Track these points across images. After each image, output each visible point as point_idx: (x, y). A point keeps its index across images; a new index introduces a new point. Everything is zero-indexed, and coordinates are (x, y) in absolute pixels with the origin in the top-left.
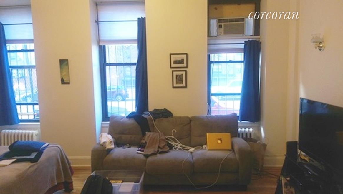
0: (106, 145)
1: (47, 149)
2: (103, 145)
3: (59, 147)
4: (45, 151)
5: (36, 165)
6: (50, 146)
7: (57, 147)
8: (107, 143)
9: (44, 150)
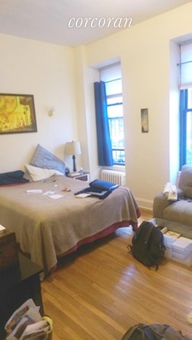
0: (168, 195)
1: (116, 190)
2: (165, 195)
3: (127, 190)
4: (113, 192)
5: (102, 202)
6: (120, 187)
7: (125, 189)
8: (169, 194)
9: (113, 190)
